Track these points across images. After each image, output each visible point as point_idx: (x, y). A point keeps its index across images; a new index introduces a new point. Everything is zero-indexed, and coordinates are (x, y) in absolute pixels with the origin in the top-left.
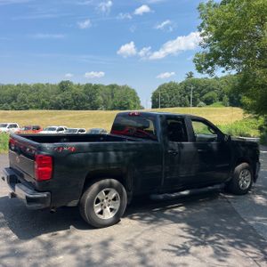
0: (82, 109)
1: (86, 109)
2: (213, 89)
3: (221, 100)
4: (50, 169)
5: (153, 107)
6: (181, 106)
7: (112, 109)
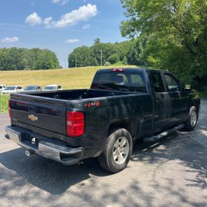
0: (9, 69)
1: (13, 69)
2: (115, 52)
3: (121, 60)
4: (83, 125)
5: (70, 67)
6: (91, 65)
7: (36, 69)
